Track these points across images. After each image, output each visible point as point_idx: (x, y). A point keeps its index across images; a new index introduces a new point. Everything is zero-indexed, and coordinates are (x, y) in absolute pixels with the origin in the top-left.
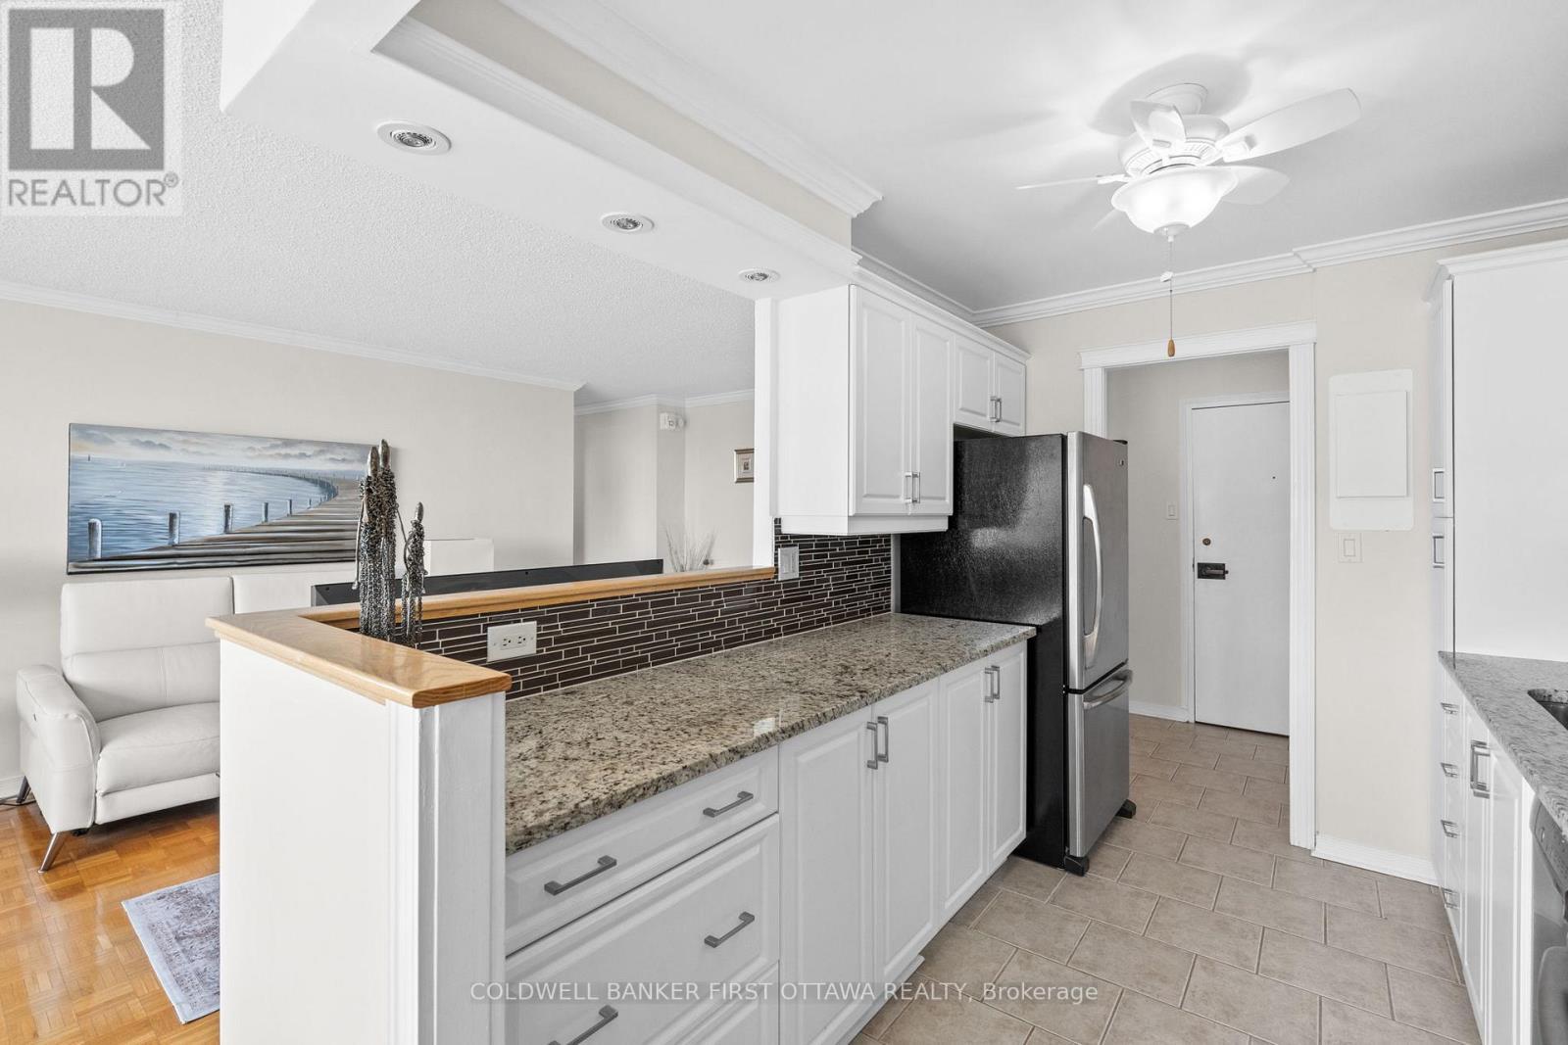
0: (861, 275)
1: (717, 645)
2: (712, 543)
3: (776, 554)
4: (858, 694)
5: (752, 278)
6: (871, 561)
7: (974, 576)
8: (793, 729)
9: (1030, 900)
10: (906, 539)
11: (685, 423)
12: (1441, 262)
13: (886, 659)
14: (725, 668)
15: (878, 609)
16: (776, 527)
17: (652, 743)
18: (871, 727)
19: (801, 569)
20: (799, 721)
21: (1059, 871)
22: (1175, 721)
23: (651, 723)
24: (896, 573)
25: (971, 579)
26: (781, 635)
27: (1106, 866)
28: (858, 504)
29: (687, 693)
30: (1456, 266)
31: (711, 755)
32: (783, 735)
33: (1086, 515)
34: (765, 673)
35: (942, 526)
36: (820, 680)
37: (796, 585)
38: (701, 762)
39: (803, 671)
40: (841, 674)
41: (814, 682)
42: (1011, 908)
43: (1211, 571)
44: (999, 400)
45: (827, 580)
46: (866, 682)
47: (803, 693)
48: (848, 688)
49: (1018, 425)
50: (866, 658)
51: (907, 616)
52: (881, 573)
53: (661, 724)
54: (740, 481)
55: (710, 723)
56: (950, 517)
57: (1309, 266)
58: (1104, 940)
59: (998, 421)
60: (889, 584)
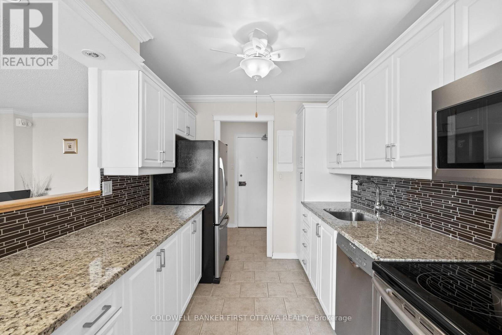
0: (144, 68)
1: (70, 230)
2: (50, 180)
3: (101, 184)
4: (153, 242)
5: (90, 54)
6: (142, 185)
7: (182, 189)
8: (129, 266)
9: (205, 298)
10: (155, 177)
11: (32, 124)
12: (303, 104)
13: (158, 225)
14: (78, 241)
15: (145, 204)
16: (101, 172)
17: (43, 298)
18: (159, 254)
19: (113, 190)
20: (131, 262)
21: (212, 284)
22: (233, 228)
23: (38, 284)
24: (151, 189)
25: (182, 190)
26: (104, 220)
27: (225, 278)
28: (143, 162)
29: (58, 260)
30: (306, 105)
31: (88, 295)
32: (125, 271)
33: (220, 167)
34: (102, 240)
35: (171, 171)
36: (133, 239)
37: (111, 197)
38: (82, 301)
39: (122, 236)
40: (141, 234)
41: (130, 240)
42: (200, 303)
43: (242, 184)
44: (189, 128)
45: (125, 194)
46: (154, 236)
47: (127, 247)
48: (148, 240)
49: (194, 137)
50: (149, 225)
51: (157, 206)
52: (146, 190)
53: (46, 283)
54: (66, 153)
55: (80, 275)
56: (174, 168)
57: (273, 100)
58: (230, 303)
59: (188, 135)
60: (149, 194)
